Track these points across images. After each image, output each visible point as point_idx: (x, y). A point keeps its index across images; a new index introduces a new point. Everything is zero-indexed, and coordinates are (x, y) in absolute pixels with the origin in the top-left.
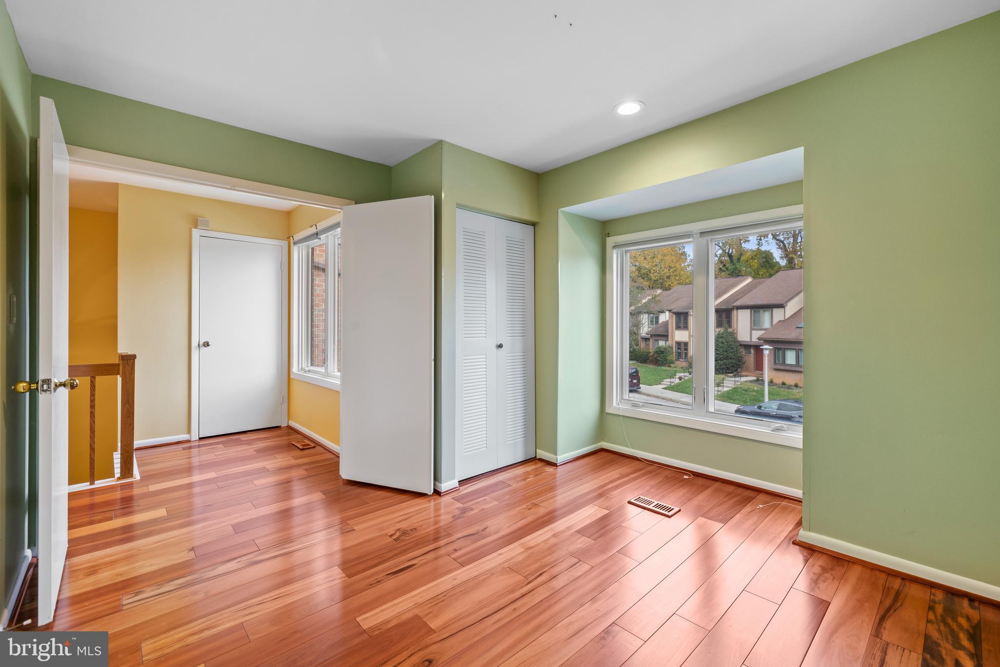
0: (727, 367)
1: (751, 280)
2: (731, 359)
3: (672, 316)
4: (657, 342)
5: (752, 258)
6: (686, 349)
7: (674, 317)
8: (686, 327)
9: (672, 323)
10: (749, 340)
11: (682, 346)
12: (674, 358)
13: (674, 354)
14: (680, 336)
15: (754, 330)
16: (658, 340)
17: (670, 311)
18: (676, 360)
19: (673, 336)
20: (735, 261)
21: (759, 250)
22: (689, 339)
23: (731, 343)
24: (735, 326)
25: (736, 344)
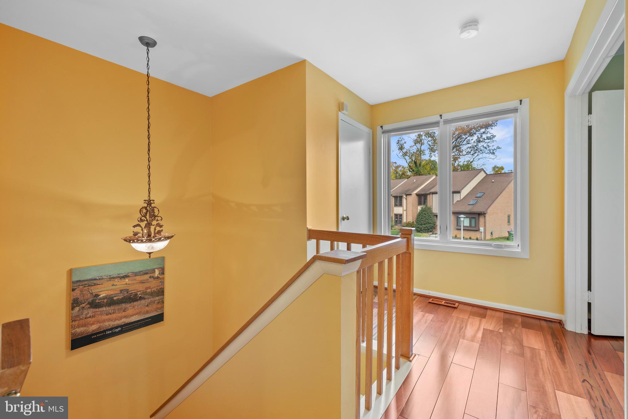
0: (428, 229)
1: (435, 177)
2: (430, 224)
3: (392, 199)
5: (426, 164)
6: (401, 219)
7: (394, 198)
8: (401, 205)
9: (392, 203)
11: (399, 216)
12: (394, 224)
13: (394, 222)
14: (398, 210)
19: (393, 211)
20: (418, 166)
21: (430, 160)
22: (403, 212)
23: (430, 214)
24: (431, 204)
25: (432, 215)
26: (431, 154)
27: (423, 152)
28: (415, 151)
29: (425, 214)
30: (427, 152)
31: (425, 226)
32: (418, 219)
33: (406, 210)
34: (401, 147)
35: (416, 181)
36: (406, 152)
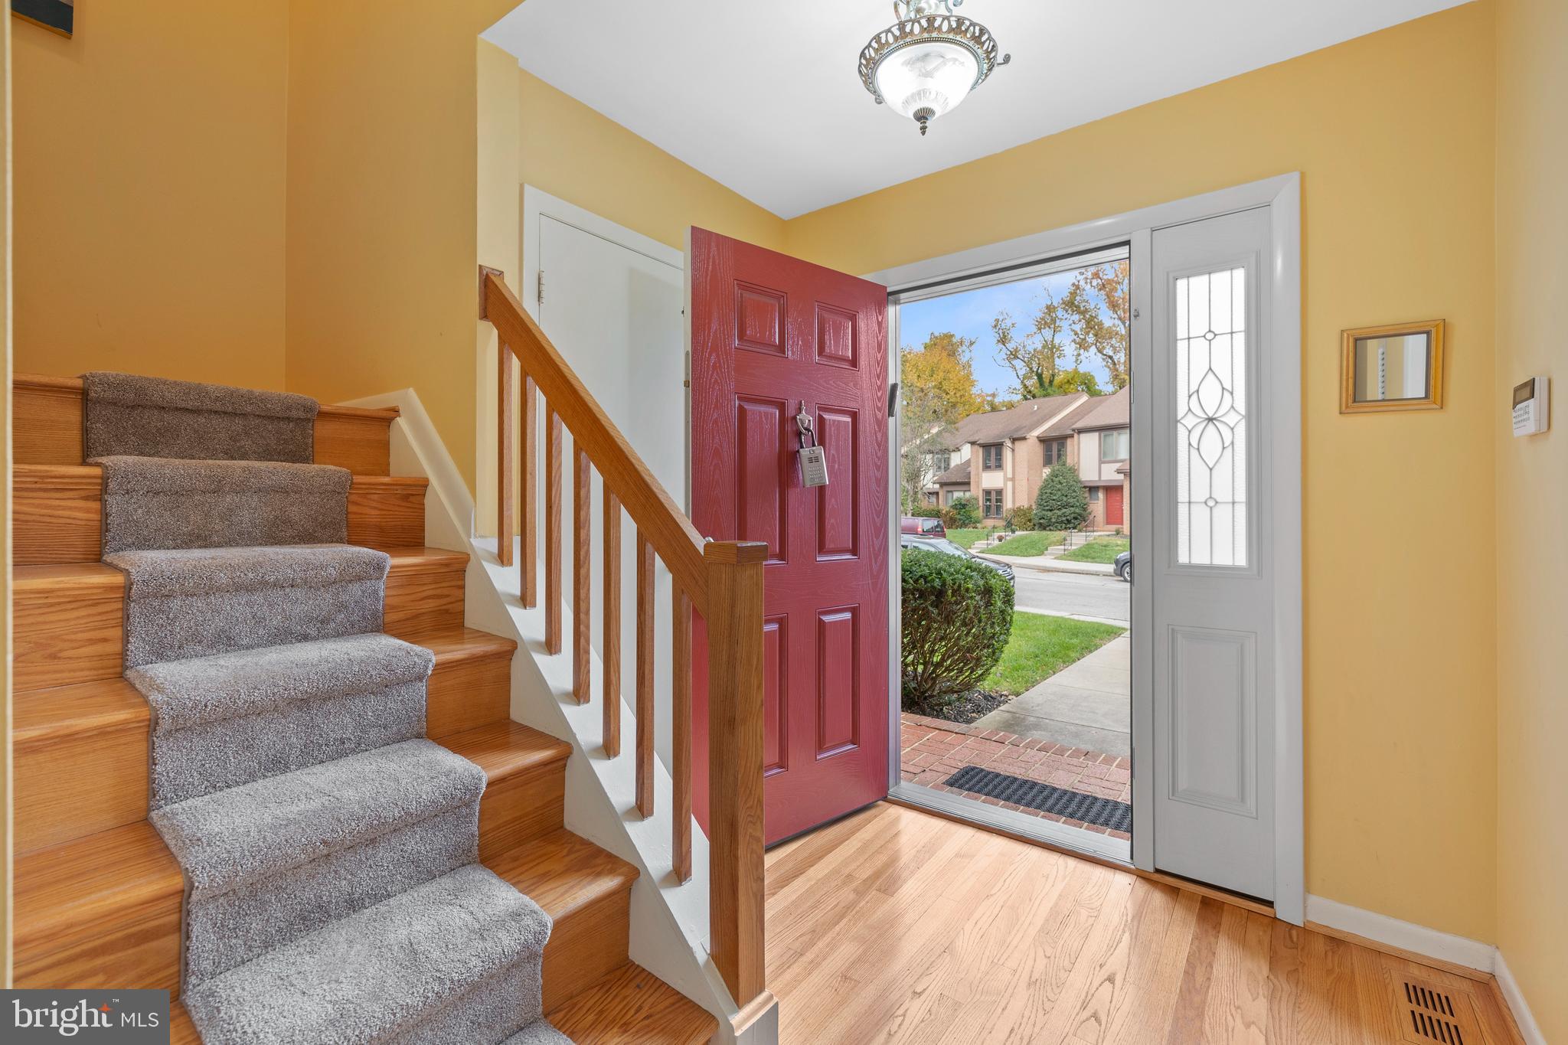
0: (1067, 520)
1: (1088, 398)
2: (1073, 507)
3: (977, 451)
4: (950, 494)
5: (1068, 381)
6: (1000, 500)
7: (981, 450)
8: (999, 466)
9: (977, 462)
10: (1097, 479)
11: (993, 495)
12: (981, 514)
13: (981, 509)
14: (991, 480)
15: (1104, 462)
16: (951, 492)
17: (973, 443)
18: (985, 518)
19: (978, 483)
20: (1047, 384)
21: (1076, 371)
22: (1005, 484)
23: (1072, 483)
24: (1076, 459)
25: (1079, 484)
26: (1079, 355)
27: (1058, 349)
28: (1039, 347)
29: (1061, 483)
30: (1070, 349)
31: (1059, 513)
32: (1042, 496)
33: (1013, 479)
34: (1005, 336)
35: (1038, 408)
36: (1016, 351)
